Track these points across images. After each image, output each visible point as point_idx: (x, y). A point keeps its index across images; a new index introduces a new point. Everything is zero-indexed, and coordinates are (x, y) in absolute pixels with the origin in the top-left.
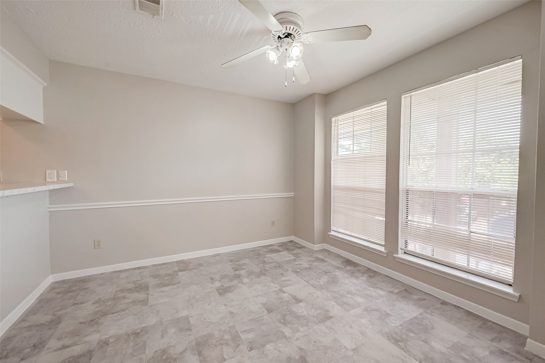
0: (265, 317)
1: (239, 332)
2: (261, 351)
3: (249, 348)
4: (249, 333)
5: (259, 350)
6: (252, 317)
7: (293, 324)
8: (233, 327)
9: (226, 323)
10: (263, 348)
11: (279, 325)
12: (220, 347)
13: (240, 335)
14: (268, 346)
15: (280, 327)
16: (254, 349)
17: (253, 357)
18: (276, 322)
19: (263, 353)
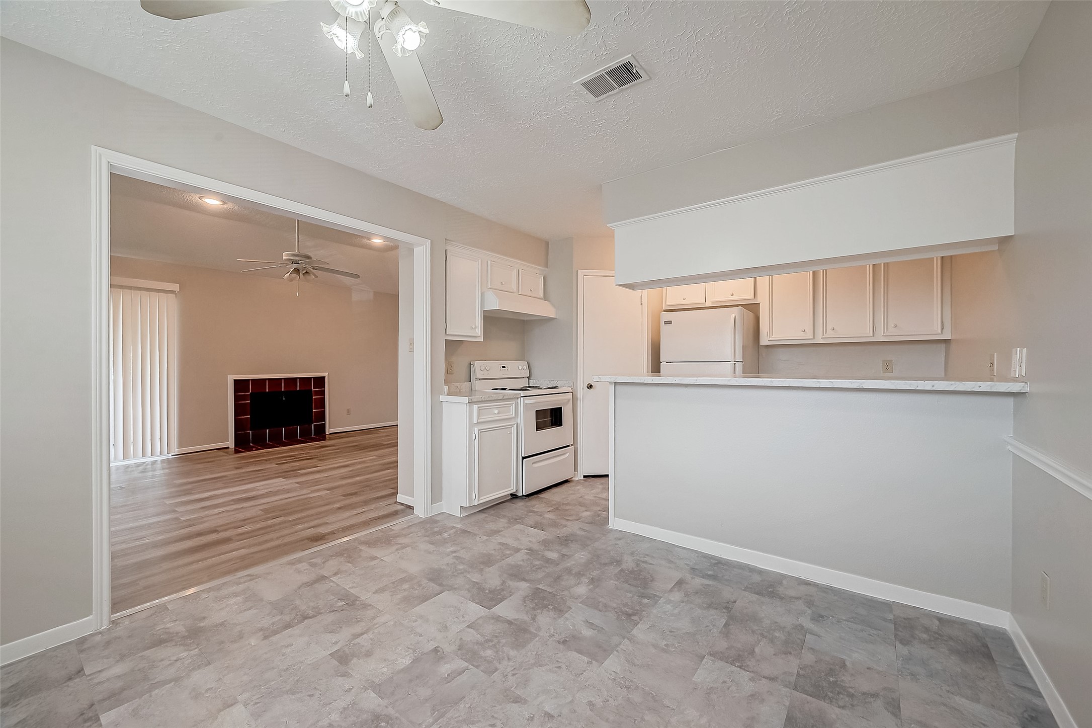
0: (431, 720)
1: (471, 667)
2: (419, 651)
3: (441, 650)
4: (451, 673)
5: (422, 652)
6: (462, 706)
7: (354, 724)
8: (490, 672)
9: (510, 674)
10: (415, 656)
11: (391, 711)
12: (487, 636)
13: (466, 664)
14: (407, 661)
15: (386, 707)
16: (430, 651)
17: (428, 641)
18: (397, 715)
19: (414, 651)
